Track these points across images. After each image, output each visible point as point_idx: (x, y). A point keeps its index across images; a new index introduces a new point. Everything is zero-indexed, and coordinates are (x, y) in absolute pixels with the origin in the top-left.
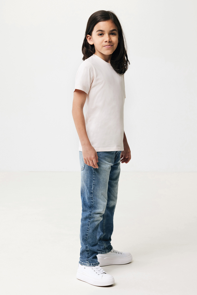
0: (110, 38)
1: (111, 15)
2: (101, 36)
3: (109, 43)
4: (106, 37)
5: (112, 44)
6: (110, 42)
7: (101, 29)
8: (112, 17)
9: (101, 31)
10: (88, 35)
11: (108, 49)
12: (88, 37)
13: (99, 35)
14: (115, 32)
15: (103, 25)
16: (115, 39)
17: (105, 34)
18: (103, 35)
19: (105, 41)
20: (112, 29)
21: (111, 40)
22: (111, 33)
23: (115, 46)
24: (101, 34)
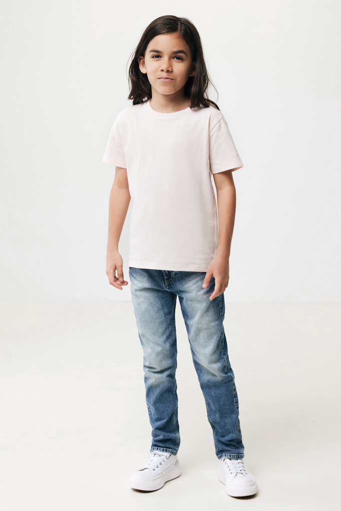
0: (171, 65)
1: (181, 25)
2: (157, 59)
3: (166, 74)
4: (164, 63)
5: (172, 77)
7: (158, 49)
9: (157, 51)
11: (165, 84)
12: (140, 59)
13: (153, 57)
15: (165, 42)
16: (179, 68)
17: (163, 56)
19: (161, 69)
20: (176, 49)
24: (158, 55)
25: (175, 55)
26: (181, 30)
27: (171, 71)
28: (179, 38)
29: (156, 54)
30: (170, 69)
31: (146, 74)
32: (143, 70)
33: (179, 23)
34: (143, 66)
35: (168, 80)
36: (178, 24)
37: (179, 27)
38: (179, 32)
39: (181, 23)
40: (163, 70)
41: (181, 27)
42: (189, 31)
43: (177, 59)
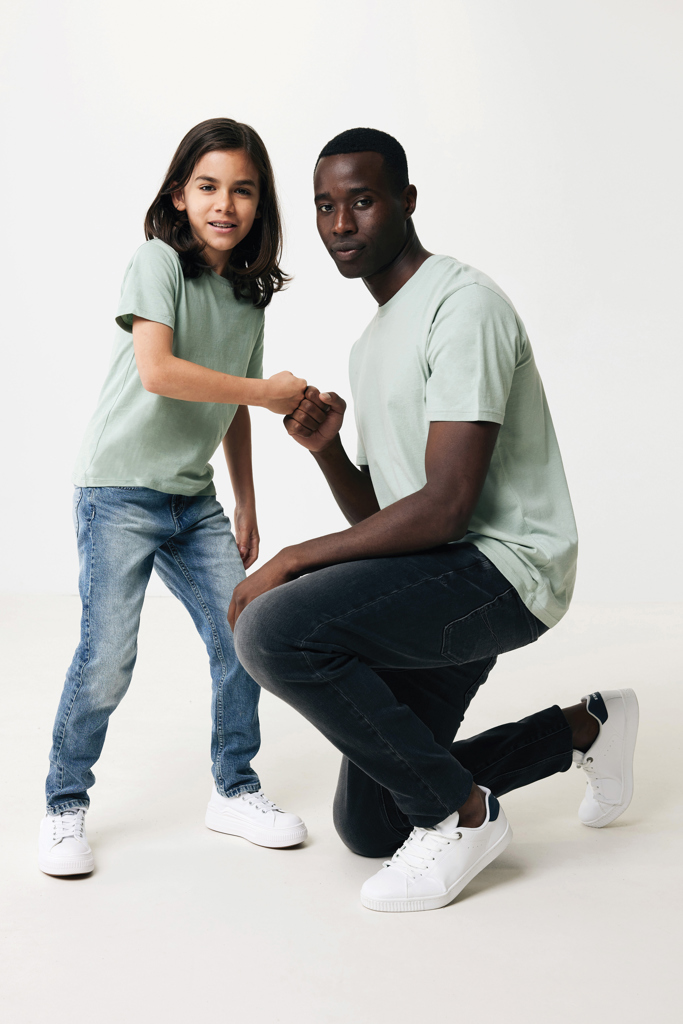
0: (232, 204)
4: (220, 199)
5: (234, 222)
6: (231, 212)
7: (211, 174)
14: (246, 187)
15: (218, 164)
16: (244, 207)
17: (219, 188)
19: (216, 208)
21: (235, 210)
22: (237, 189)
23: (244, 227)
24: (210, 186)
29: (207, 183)
30: (231, 211)
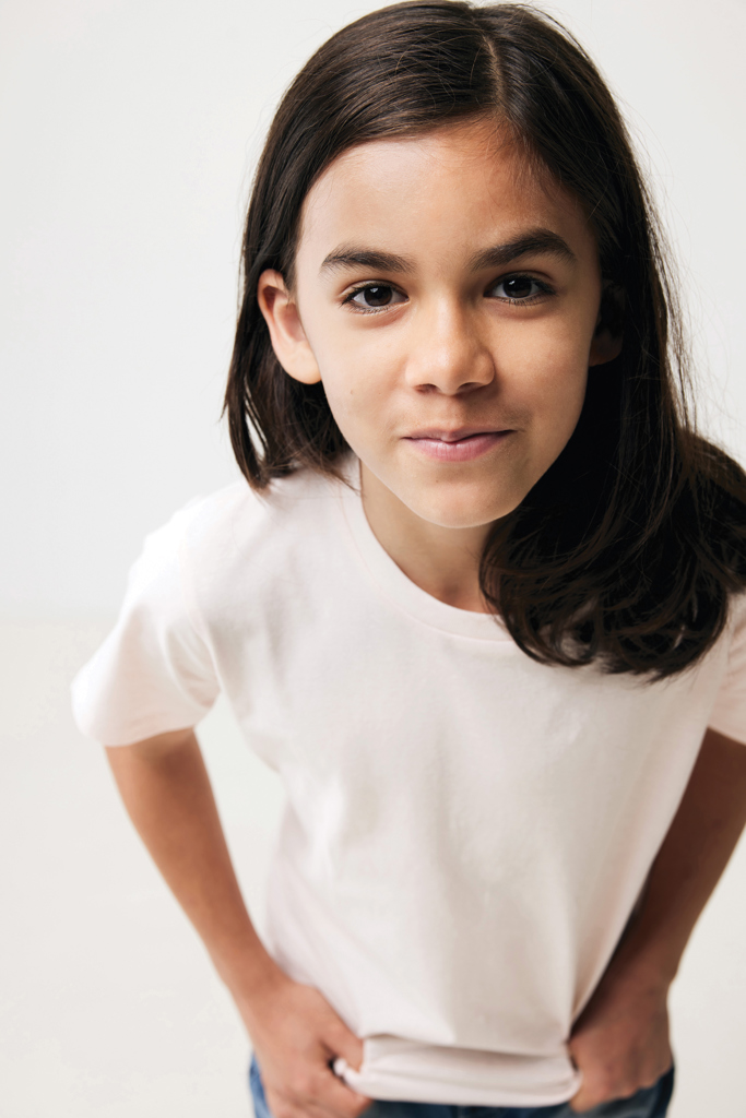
1: (502, 53)
2: (380, 312)
3: (456, 408)
8: (518, 81)
9: (371, 259)
10: (271, 280)
11: (452, 473)
12: (271, 294)
13: (348, 300)
18: (404, 296)
20: (498, 232)
25: (496, 270)
26: (509, 94)
27: (485, 381)
28: (505, 151)
31: (317, 390)
32: (295, 358)
33: (492, 50)
34: (292, 333)
35: (473, 444)
36: (485, 59)
37: (495, 70)
38: (500, 108)
39: (501, 44)
40: (427, 389)
41: (506, 74)
42: (560, 92)
43: (509, 290)
